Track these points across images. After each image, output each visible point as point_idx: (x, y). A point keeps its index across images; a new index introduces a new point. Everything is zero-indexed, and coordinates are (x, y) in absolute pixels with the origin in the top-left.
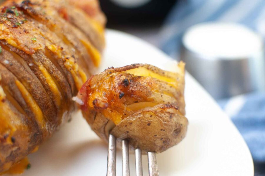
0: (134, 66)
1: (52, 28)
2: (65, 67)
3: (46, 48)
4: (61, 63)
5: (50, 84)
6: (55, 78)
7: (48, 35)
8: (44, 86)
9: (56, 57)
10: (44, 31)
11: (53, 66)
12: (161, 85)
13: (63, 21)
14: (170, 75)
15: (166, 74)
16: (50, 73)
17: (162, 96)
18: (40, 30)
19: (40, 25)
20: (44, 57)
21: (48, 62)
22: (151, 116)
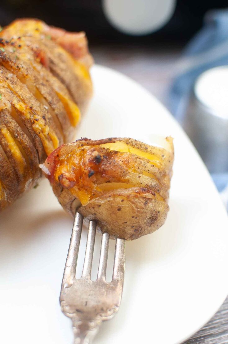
0: (110, 141)
1: (23, 78)
2: (33, 129)
3: (13, 106)
4: (29, 125)
5: (12, 151)
6: (19, 143)
7: (17, 89)
8: (6, 152)
9: (23, 118)
10: (13, 84)
11: (19, 129)
12: (141, 163)
13: (39, 67)
14: (154, 151)
15: (149, 149)
16: (14, 137)
17: (140, 177)
18: (8, 81)
19: (10, 75)
20: (9, 118)
21: (13, 124)
22: (123, 201)
